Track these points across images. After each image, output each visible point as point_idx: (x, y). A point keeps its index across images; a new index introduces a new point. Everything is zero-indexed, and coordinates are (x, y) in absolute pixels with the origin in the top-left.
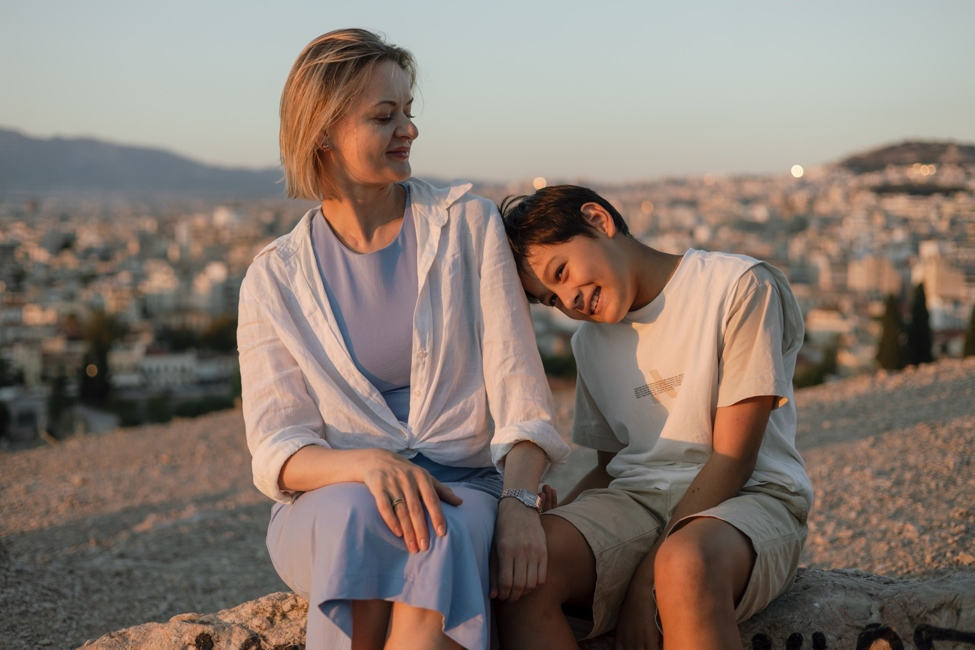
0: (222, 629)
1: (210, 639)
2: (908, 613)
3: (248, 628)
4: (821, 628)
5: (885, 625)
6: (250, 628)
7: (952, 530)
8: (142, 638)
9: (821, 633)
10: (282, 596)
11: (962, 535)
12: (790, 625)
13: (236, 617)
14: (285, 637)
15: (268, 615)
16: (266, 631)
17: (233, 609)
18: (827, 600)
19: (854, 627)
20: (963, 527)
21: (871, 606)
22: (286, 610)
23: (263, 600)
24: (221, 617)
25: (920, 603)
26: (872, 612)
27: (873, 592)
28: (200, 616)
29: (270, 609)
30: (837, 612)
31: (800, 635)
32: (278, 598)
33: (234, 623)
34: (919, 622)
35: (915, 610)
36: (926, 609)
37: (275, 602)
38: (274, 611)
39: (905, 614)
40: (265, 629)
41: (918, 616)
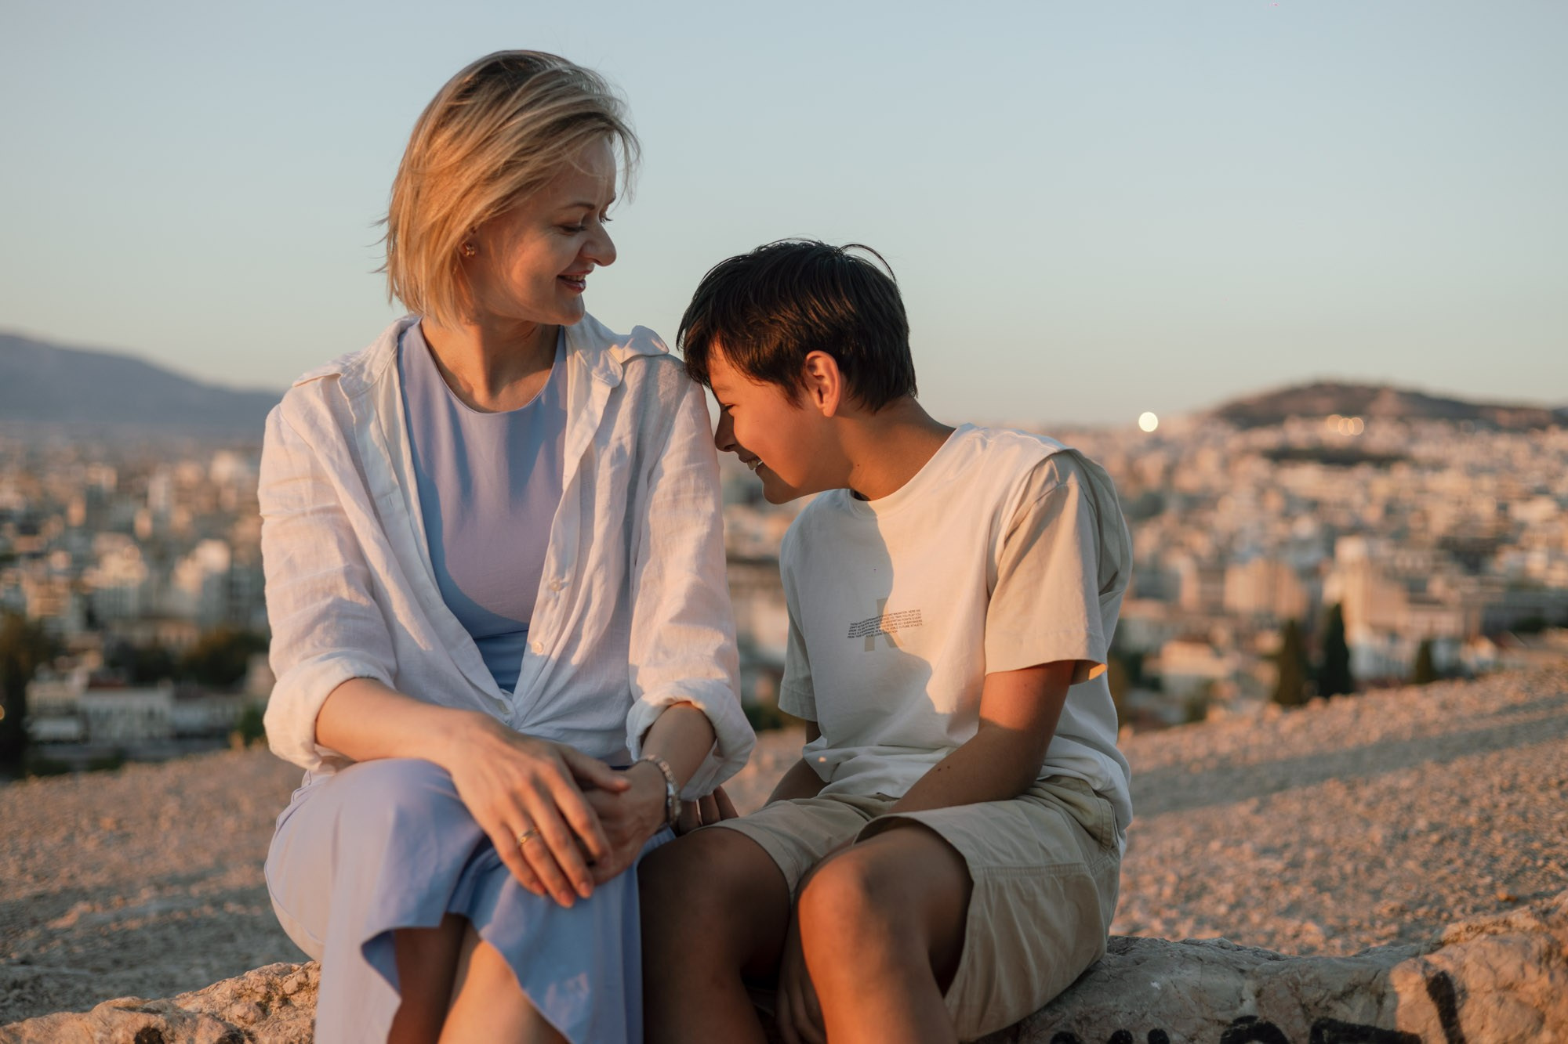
0: (180, 1021)
1: (159, 1037)
2: (1300, 1000)
3: (224, 1019)
4: (1163, 1024)
5: (1265, 1018)
6: (227, 1021)
7: (1378, 933)
8: (45, 1036)
9: (1161, 1031)
10: (284, 969)
11: (1394, 939)
12: (1112, 1016)
13: (205, 1002)
14: (285, 1034)
15: (258, 999)
16: (255, 1024)
17: (201, 991)
18: (1171, 977)
19: (1214, 1021)
20: (1394, 928)
21: (1242, 988)
22: (288, 991)
23: (251, 975)
24: (179, 1003)
25: (1320, 983)
26: (1244, 997)
27: (1246, 966)
28: (144, 1002)
29: (262, 990)
30: (1189, 997)
31: (1128, 1034)
32: (276, 972)
33: (200, 1012)
34: (1317, 1014)
35: (1311, 995)
36: (1329, 994)
37: (270, 977)
38: (269, 992)
39: (1295, 1001)
40: (253, 1022)
41: (1316, 1004)
